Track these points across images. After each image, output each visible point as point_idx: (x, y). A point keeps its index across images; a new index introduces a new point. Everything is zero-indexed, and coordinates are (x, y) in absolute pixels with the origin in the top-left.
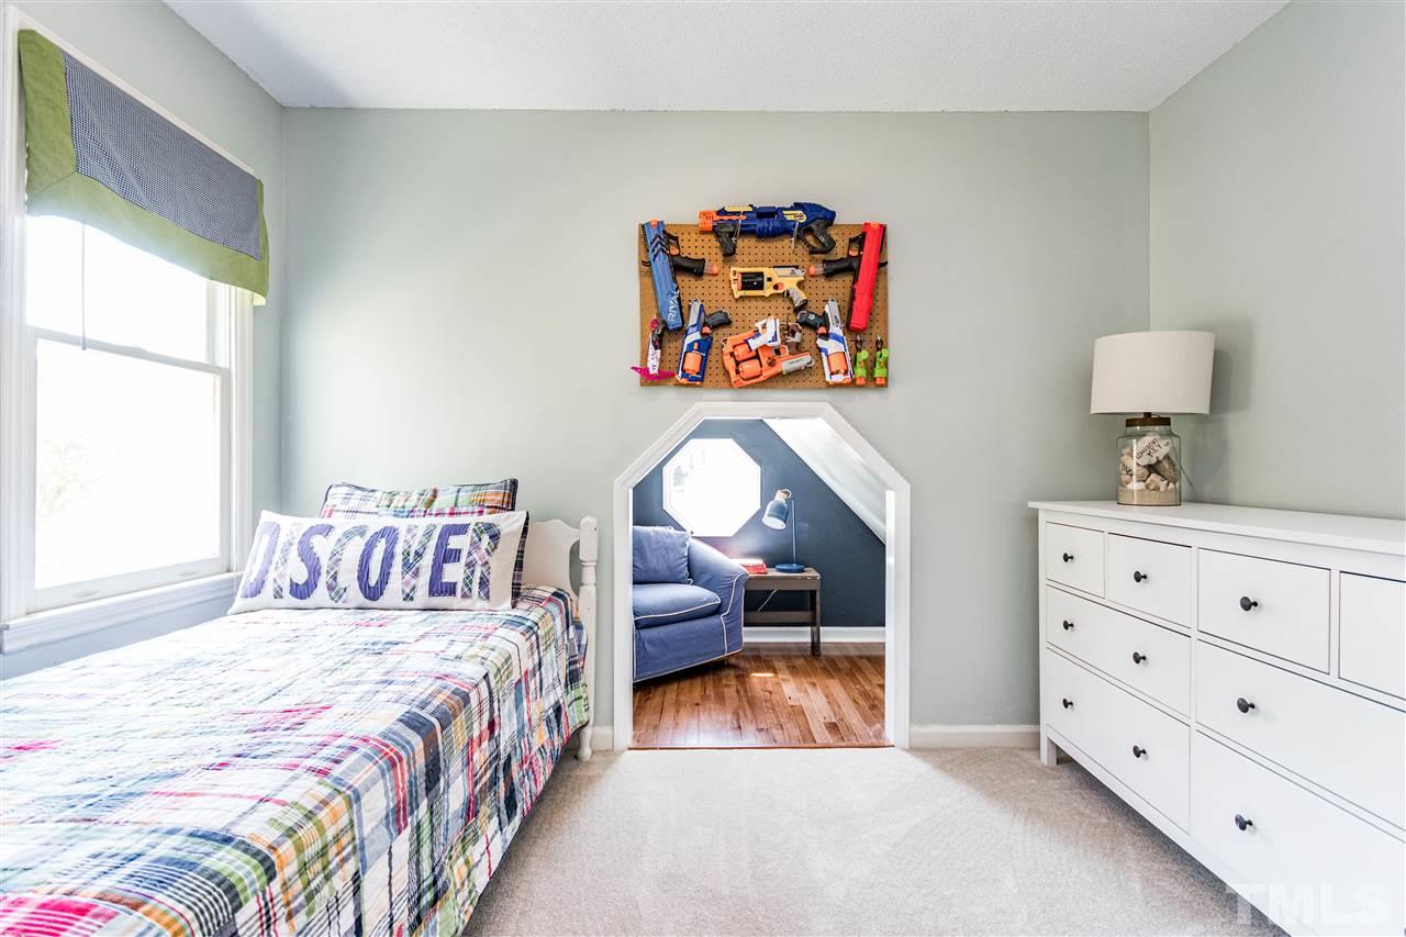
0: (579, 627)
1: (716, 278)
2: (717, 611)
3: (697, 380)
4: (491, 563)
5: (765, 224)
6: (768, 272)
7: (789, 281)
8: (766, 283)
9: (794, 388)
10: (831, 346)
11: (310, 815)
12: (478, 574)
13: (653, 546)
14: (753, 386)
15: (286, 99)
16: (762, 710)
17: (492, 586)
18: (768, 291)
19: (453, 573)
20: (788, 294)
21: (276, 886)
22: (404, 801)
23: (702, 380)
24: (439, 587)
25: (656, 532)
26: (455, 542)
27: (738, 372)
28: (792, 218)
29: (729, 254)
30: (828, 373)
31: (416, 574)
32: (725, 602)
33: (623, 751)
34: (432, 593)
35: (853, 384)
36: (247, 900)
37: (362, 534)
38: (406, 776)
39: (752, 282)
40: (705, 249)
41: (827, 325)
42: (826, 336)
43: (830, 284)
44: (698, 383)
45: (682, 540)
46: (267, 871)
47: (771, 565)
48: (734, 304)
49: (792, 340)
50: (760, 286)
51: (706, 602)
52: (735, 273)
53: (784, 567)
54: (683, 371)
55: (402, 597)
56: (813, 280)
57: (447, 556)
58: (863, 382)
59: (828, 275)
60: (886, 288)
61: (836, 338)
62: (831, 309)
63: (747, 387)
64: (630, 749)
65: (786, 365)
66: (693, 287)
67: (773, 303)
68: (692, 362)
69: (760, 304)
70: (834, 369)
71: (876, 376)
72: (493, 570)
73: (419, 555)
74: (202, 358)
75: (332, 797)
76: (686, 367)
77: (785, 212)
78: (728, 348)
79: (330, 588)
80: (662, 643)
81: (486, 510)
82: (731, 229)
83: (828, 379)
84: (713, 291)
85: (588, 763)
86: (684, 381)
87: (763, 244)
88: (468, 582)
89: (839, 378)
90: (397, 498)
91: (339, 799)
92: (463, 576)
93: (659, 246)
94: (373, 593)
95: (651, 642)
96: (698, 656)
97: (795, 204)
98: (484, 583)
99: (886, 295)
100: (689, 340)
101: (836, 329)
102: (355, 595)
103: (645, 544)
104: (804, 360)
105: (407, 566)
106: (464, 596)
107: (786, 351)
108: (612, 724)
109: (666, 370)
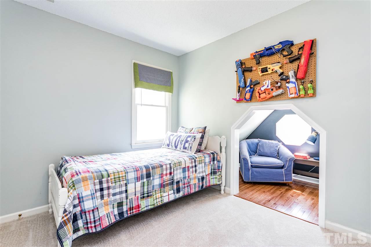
0: (219, 161)
1: (256, 71)
2: (282, 167)
3: (249, 100)
4: (193, 144)
5: (269, 52)
6: (269, 66)
7: (277, 67)
8: (268, 70)
9: (280, 100)
10: (290, 85)
11: (118, 172)
12: (190, 146)
13: (267, 146)
14: (264, 101)
15: (178, 55)
16: (283, 199)
17: (192, 149)
18: (270, 71)
19: (187, 145)
20: (276, 71)
21: (109, 178)
22: (139, 177)
23: (251, 100)
24: (185, 148)
25: (269, 142)
26: (189, 139)
27: (260, 97)
28: (277, 47)
29: (258, 63)
30: (289, 94)
31: (182, 145)
32: (285, 165)
33: (232, 195)
34: (183, 149)
35: (299, 97)
36: (104, 178)
37: (177, 136)
38: (140, 174)
39: (264, 70)
40: (252, 64)
41: (289, 79)
42: (289, 82)
43: (293, 65)
44: (249, 101)
45: (277, 145)
46: (108, 176)
47: (311, 157)
48: (261, 78)
49: (277, 85)
50: (267, 71)
51: (277, 164)
52: (259, 69)
53: (316, 158)
54: (245, 98)
55: (179, 149)
56: (286, 65)
57: (187, 141)
58: (303, 96)
59: (291, 62)
60: (315, 61)
61: (292, 82)
62: (291, 74)
63: (262, 101)
64: (234, 195)
65: (274, 94)
66: (250, 75)
67: (273, 75)
68: (248, 96)
69: (269, 76)
70: (291, 93)
71: (308, 93)
72: (193, 145)
73: (183, 141)
74: (164, 105)
75: (123, 171)
76: (246, 97)
77: (275, 47)
78: (257, 91)
79: (171, 146)
80: (259, 172)
81: (198, 133)
82: (259, 56)
83: (289, 96)
84: (255, 75)
85: (222, 195)
86: (245, 101)
87: (270, 58)
88: (188, 148)
89: (293, 96)
90: (187, 130)
91: (124, 172)
92: (188, 146)
93: (239, 66)
94: (176, 147)
95: (255, 171)
96: (273, 179)
97: (280, 42)
98: (191, 148)
99: (315, 64)
100: (247, 89)
101: (293, 80)
102: (174, 147)
103: (264, 145)
104: (280, 91)
105: (181, 143)
106: (188, 150)
107: (274, 89)
108: (230, 188)
109: (241, 98)
